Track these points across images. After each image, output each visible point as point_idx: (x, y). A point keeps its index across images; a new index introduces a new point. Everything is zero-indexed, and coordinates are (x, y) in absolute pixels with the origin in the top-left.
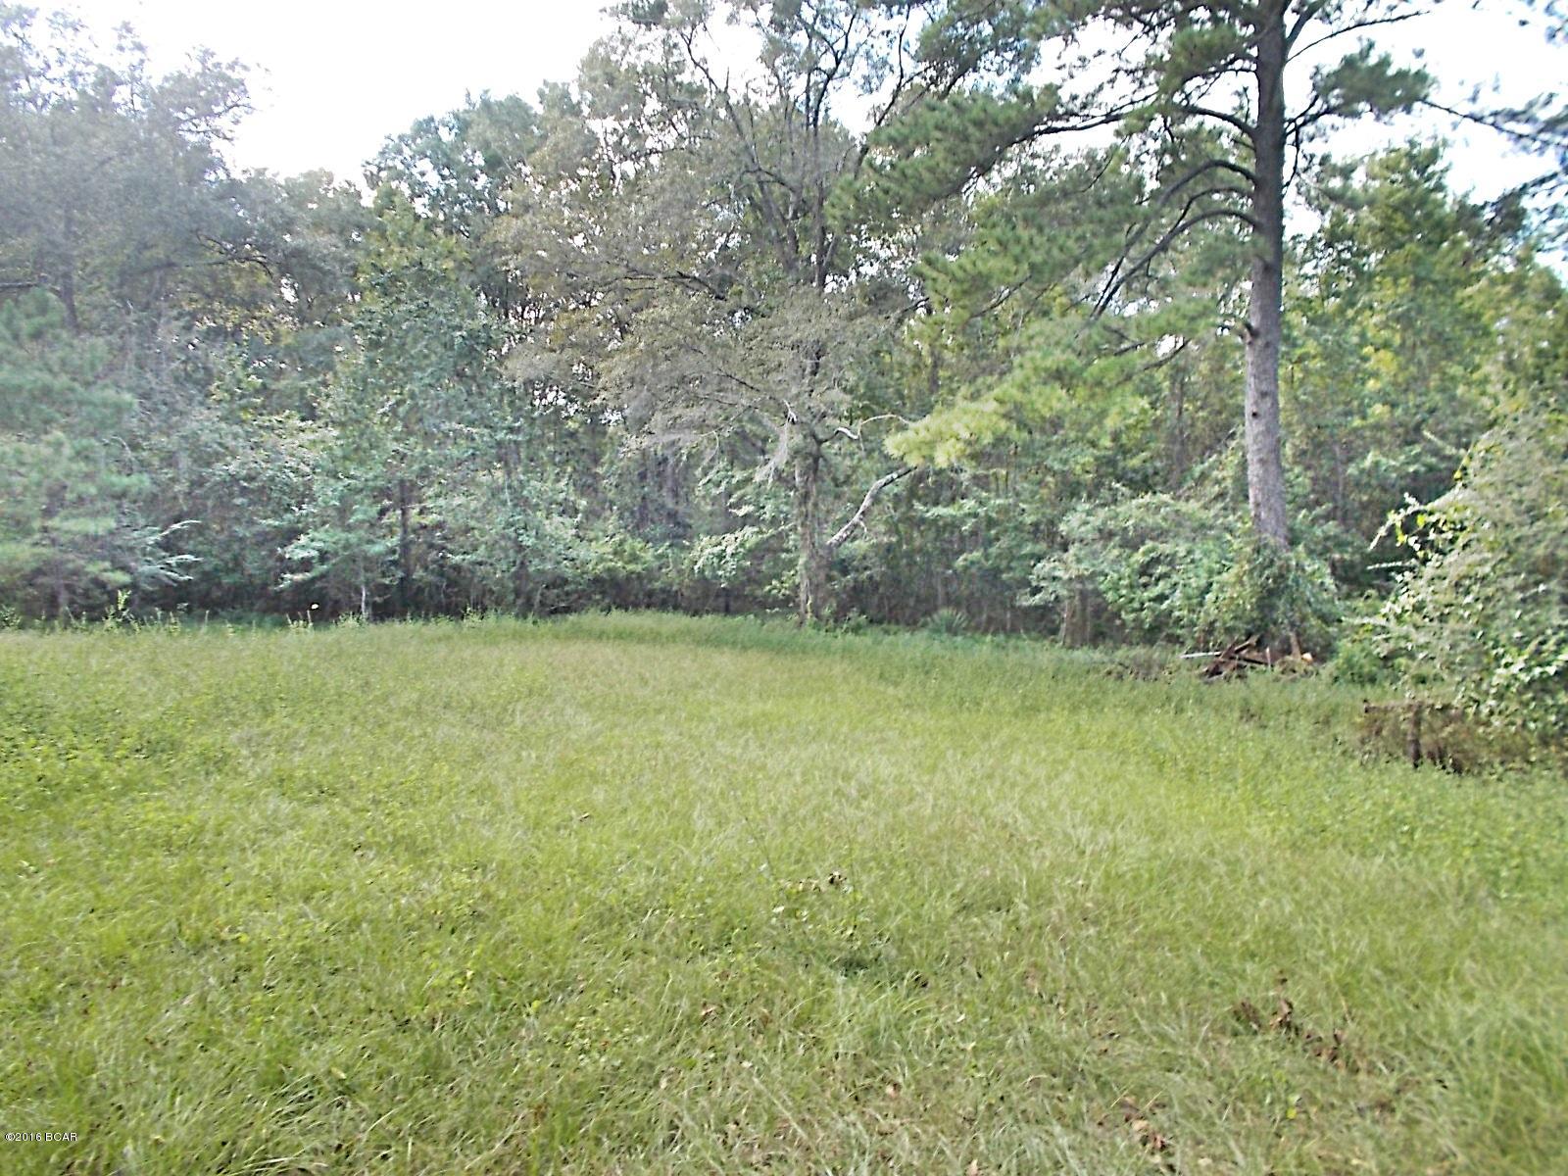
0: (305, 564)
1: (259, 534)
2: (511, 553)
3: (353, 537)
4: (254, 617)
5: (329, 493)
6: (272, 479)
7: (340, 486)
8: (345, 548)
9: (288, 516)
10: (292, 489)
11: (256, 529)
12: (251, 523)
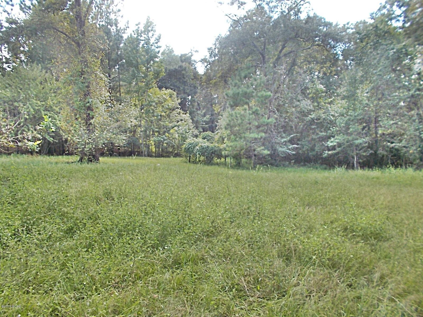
0: (334, 148)
1: (319, 138)
2: (418, 142)
3: (350, 138)
4: (318, 165)
5: (341, 122)
6: (324, 119)
7: (346, 119)
8: (347, 142)
9: (329, 131)
10: (331, 121)
11: (318, 136)
12: (318, 134)
